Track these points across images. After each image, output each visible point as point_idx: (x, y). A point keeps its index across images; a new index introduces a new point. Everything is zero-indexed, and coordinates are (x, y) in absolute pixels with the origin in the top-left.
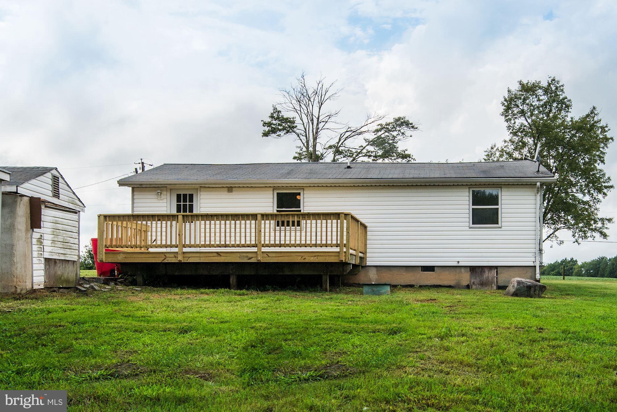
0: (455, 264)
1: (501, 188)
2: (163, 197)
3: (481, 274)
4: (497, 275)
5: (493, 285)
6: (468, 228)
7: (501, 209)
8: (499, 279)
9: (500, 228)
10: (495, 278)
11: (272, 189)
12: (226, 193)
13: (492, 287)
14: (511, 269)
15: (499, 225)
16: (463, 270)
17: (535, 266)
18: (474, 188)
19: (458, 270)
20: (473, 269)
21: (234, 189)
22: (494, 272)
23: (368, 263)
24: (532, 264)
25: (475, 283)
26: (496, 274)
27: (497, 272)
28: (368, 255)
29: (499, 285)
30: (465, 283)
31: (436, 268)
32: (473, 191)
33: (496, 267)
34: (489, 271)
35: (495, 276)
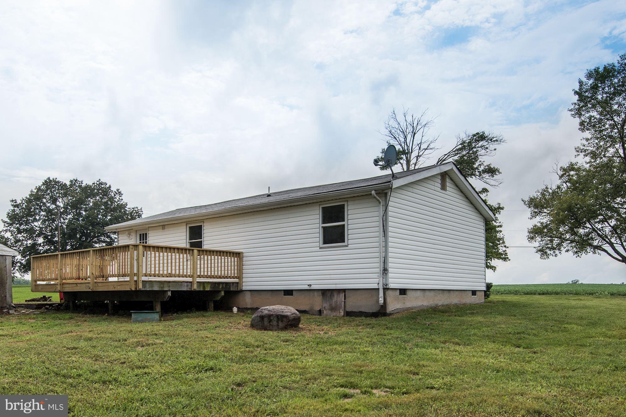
0: (306, 287)
1: (347, 201)
2: (131, 237)
3: (330, 298)
4: (345, 299)
5: (341, 311)
6: (319, 248)
7: (348, 225)
8: (347, 304)
9: (347, 246)
10: (343, 302)
11: (185, 224)
12: (161, 230)
13: (340, 312)
14: (359, 292)
15: (346, 244)
16: (316, 293)
17: (379, 289)
18: (323, 204)
19: (311, 293)
20: (325, 293)
21: (166, 227)
22: (342, 295)
23: (244, 288)
24: (375, 286)
25: (326, 308)
26: (343, 298)
27: (345, 295)
28: (244, 280)
29: (347, 311)
30: (317, 308)
31: (294, 293)
32: (323, 208)
33: (344, 291)
34: (337, 295)
35: (343, 300)
